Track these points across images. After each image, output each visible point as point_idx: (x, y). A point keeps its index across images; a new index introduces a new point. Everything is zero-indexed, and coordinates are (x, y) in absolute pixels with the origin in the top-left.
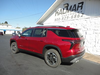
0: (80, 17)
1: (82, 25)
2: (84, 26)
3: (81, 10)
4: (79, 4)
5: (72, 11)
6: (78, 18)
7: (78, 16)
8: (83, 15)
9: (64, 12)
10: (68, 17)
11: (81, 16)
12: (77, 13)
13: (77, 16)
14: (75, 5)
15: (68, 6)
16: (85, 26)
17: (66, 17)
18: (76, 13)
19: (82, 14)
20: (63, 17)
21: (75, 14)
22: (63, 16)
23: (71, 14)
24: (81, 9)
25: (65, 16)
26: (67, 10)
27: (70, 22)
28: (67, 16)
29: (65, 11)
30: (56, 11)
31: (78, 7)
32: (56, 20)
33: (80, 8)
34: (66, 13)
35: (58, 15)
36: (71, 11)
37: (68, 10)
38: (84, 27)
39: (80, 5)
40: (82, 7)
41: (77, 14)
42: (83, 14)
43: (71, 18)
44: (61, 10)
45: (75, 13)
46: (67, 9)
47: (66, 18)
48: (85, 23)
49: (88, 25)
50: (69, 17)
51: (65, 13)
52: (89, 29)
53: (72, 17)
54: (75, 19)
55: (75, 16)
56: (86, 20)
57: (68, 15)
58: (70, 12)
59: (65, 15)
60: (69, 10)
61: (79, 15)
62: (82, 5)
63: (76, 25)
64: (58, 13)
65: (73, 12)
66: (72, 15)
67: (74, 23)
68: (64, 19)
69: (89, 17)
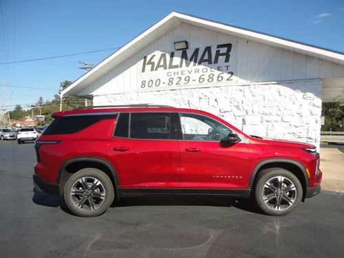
0: (224, 80)
1: (232, 101)
2: (236, 104)
3: (227, 64)
4: (219, 46)
5: (200, 63)
6: (219, 84)
7: (220, 79)
8: (233, 76)
9: (173, 65)
10: (188, 79)
11: (228, 80)
12: (216, 70)
13: (215, 78)
14: (208, 49)
15: (187, 48)
16: (241, 105)
17: (183, 77)
18: (213, 70)
19: (230, 75)
20: (172, 76)
21: (209, 72)
23: (197, 71)
24: (227, 60)
25: (176, 76)
26: (182, 58)
27: (197, 93)
28: (185, 76)
29: (177, 60)
30: (145, 57)
31: (218, 54)
32: (146, 84)
33: (222, 58)
34: (181, 66)
35: (152, 70)
36: (195, 62)
37: (186, 59)
38: (237, 107)
39: (223, 50)
40: (227, 56)
41: (216, 73)
42: (232, 74)
43: (197, 82)
44: (163, 56)
45: (209, 69)
46: (184, 56)
47: (183, 82)
48: (238, 96)
49: (248, 101)
50: (191, 80)
51: (176, 67)
52: (250, 113)
53: (200, 79)
54: (209, 84)
55: (211, 78)
56: (241, 91)
57: (187, 74)
58: (194, 65)
59: (180, 73)
60: (191, 60)
61: (221, 75)
62: (229, 50)
63: (216, 100)
64: (153, 64)
65: (201, 67)
66: (201, 73)
67: (209, 95)
68: (177, 84)
69: (248, 82)
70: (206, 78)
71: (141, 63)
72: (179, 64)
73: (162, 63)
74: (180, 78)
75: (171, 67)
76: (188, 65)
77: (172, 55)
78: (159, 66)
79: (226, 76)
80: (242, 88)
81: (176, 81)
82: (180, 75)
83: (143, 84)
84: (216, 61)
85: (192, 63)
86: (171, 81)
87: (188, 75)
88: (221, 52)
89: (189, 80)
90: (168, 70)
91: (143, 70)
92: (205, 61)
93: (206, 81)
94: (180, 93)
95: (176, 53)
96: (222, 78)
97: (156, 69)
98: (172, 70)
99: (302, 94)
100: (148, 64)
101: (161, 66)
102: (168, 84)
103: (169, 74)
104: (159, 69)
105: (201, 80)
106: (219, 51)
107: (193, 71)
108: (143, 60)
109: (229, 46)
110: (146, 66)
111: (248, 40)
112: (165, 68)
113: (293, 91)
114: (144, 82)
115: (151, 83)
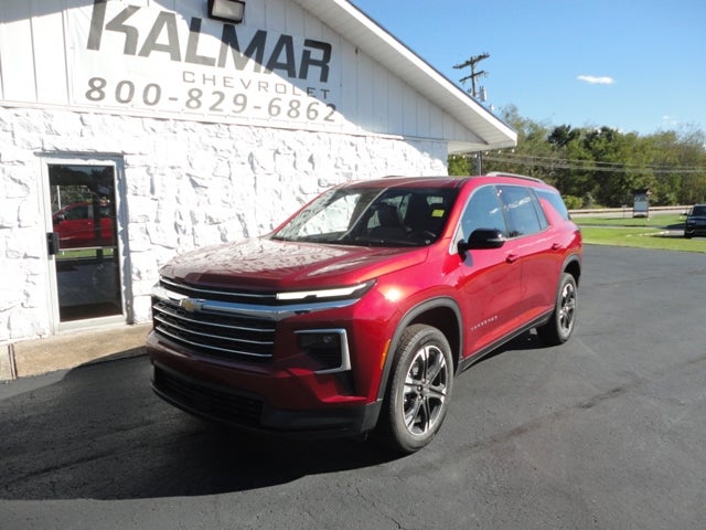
0: (320, 119)
1: (339, 164)
2: (347, 170)
3: (324, 85)
6: (311, 126)
7: (312, 114)
8: (336, 113)
10: (242, 102)
11: (326, 119)
12: (305, 94)
13: (303, 110)
14: (286, 41)
15: (239, 22)
17: (229, 94)
18: (298, 90)
19: (330, 109)
20: (198, 84)
21: (289, 96)
22: (199, 79)
23: (263, 86)
24: (324, 78)
25: (210, 87)
26: (224, 41)
27: (272, 140)
28: (235, 92)
29: (210, 43)
30: (99, 4)
31: (307, 59)
32: (110, 90)
34: (222, 64)
37: (235, 46)
39: (317, 54)
41: (306, 100)
42: (334, 107)
43: (264, 112)
45: (290, 86)
46: (229, 37)
49: (366, 166)
50: (250, 105)
53: (271, 106)
54: (293, 123)
55: (294, 107)
56: (352, 144)
57: (239, 88)
58: (257, 70)
59: (219, 81)
60: (248, 54)
61: (313, 107)
63: (311, 160)
64: (132, 34)
65: (275, 78)
66: (272, 94)
67: (296, 146)
68: (212, 108)
69: (360, 131)
70: (285, 108)
71: (82, 15)
72: (216, 55)
73: (163, 39)
74: (222, 96)
75: (193, 57)
77: (195, 26)
78: (151, 45)
79: (324, 109)
80: (354, 140)
81: (208, 99)
82: (220, 87)
83: (96, 88)
84: (303, 75)
85: (251, 62)
86: (194, 98)
87: (243, 91)
88: (312, 57)
89: (244, 104)
90: (183, 65)
91: (94, 44)
92: (281, 66)
93: (284, 115)
94: (227, 134)
95: (205, 22)
96: (317, 114)
97: (145, 53)
98: (198, 69)
99: (430, 160)
100: (110, 26)
101: (161, 48)
102: (188, 104)
103: (189, 77)
105: (274, 111)
106: (309, 53)
107: (254, 86)
108: (90, 9)
109: (327, 48)
112: (176, 57)
113: (419, 153)
114: (97, 84)
115: (125, 89)
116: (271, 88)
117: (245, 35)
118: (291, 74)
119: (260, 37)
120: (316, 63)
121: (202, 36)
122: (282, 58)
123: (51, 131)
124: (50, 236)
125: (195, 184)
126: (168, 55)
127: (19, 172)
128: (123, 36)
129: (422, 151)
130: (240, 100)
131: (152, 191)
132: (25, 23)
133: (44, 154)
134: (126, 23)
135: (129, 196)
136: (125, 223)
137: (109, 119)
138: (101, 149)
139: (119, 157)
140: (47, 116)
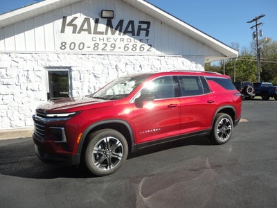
0: (145, 51)
1: (153, 67)
3: (147, 38)
4: (140, 22)
6: (141, 53)
7: (142, 49)
8: (152, 48)
10: (114, 46)
11: (148, 50)
12: (139, 42)
13: (138, 48)
14: (131, 23)
15: (112, 18)
17: (109, 44)
18: (136, 41)
19: (149, 47)
20: (98, 42)
21: (133, 43)
22: (98, 39)
23: (122, 40)
24: (147, 35)
25: (102, 42)
27: (124, 59)
28: (111, 43)
29: (102, 27)
30: (65, 18)
32: (67, 46)
34: (106, 33)
35: (74, 32)
36: (120, 31)
39: (144, 26)
40: (147, 31)
41: (139, 44)
42: (151, 46)
43: (122, 50)
44: (87, 20)
45: (132, 39)
46: (109, 24)
49: (164, 68)
50: (117, 47)
51: (101, 33)
53: (125, 47)
54: (133, 53)
55: (134, 47)
56: (158, 60)
58: (120, 34)
59: (105, 40)
60: (116, 29)
61: (142, 46)
62: (148, 27)
63: (140, 66)
64: (75, 26)
65: (126, 37)
67: (134, 62)
68: (103, 49)
69: (163, 54)
70: (131, 47)
71: (59, 22)
72: (104, 31)
73: (86, 27)
74: (106, 45)
75: (96, 32)
76: (113, 33)
77: (97, 21)
78: (81, 29)
79: (147, 47)
80: (159, 58)
81: (101, 46)
82: (105, 42)
83: (63, 45)
84: (138, 35)
85: (118, 32)
86: (96, 46)
87: (114, 42)
89: (114, 47)
90: (93, 35)
91: (63, 31)
92: (129, 32)
93: (130, 50)
94: (107, 58)
95: (100, 19)
96: (144, 49)
97: (79, 32)
98: (98, 36)
99: (195, 65)
100: (68, 25)
101: (85, 30)
102: (94, 49)
103: (94, 39)
104: (82, 32)
105: (126, 49)
106: (141, 26)
107: (119, 40)
108: (62, 20)
109: (148, 23)
110: (67, 28)
111: (163, 22)
112: (90, 33)
114: (64, 44)
115: (73, 45)
116: (125, 41)
117: (115, 22)
118: (133, 35)
119: (121, 22)
120: (144, 29)
121: (99, 25)
122: (130, 29)
123: (48, 60)
124: (48, 94)
125: (95, 76)
126: (87, 32)
127: (39, 73)
128: (72, 27)
129: (191, 61)
130: (113, 46)
131: (80, 79)
132: (42, 27)
133: (47, 68)
134: (73, 23)
135: (73, 81)
136: (72, 90)
137: (67, 55)
138: (64, 65)
139: (70, 68)
140: (47, 55)
